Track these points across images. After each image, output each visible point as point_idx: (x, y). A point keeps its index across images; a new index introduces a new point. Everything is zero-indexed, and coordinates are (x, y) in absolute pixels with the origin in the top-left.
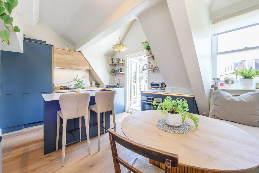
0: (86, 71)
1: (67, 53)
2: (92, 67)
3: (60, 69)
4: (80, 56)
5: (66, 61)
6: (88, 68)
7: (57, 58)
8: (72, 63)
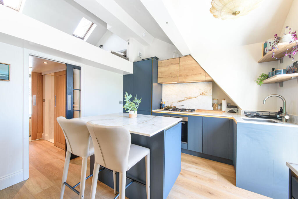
0: (207, 83)
1: (172, 63)
2: (211, 76)
3: (171, 85)
4: (189, 61)
5: (171, 73)
6: (203, 78)
7: (161, 73)
8: (178, 75)
